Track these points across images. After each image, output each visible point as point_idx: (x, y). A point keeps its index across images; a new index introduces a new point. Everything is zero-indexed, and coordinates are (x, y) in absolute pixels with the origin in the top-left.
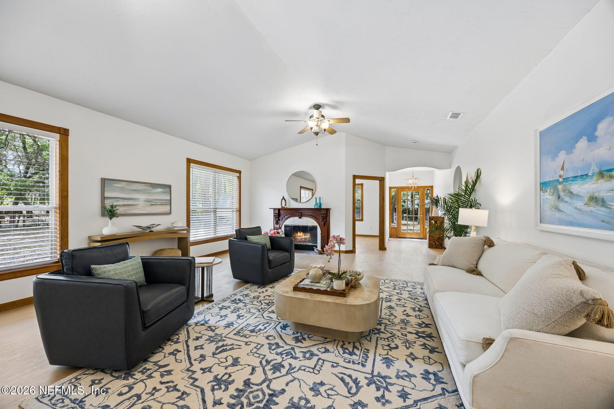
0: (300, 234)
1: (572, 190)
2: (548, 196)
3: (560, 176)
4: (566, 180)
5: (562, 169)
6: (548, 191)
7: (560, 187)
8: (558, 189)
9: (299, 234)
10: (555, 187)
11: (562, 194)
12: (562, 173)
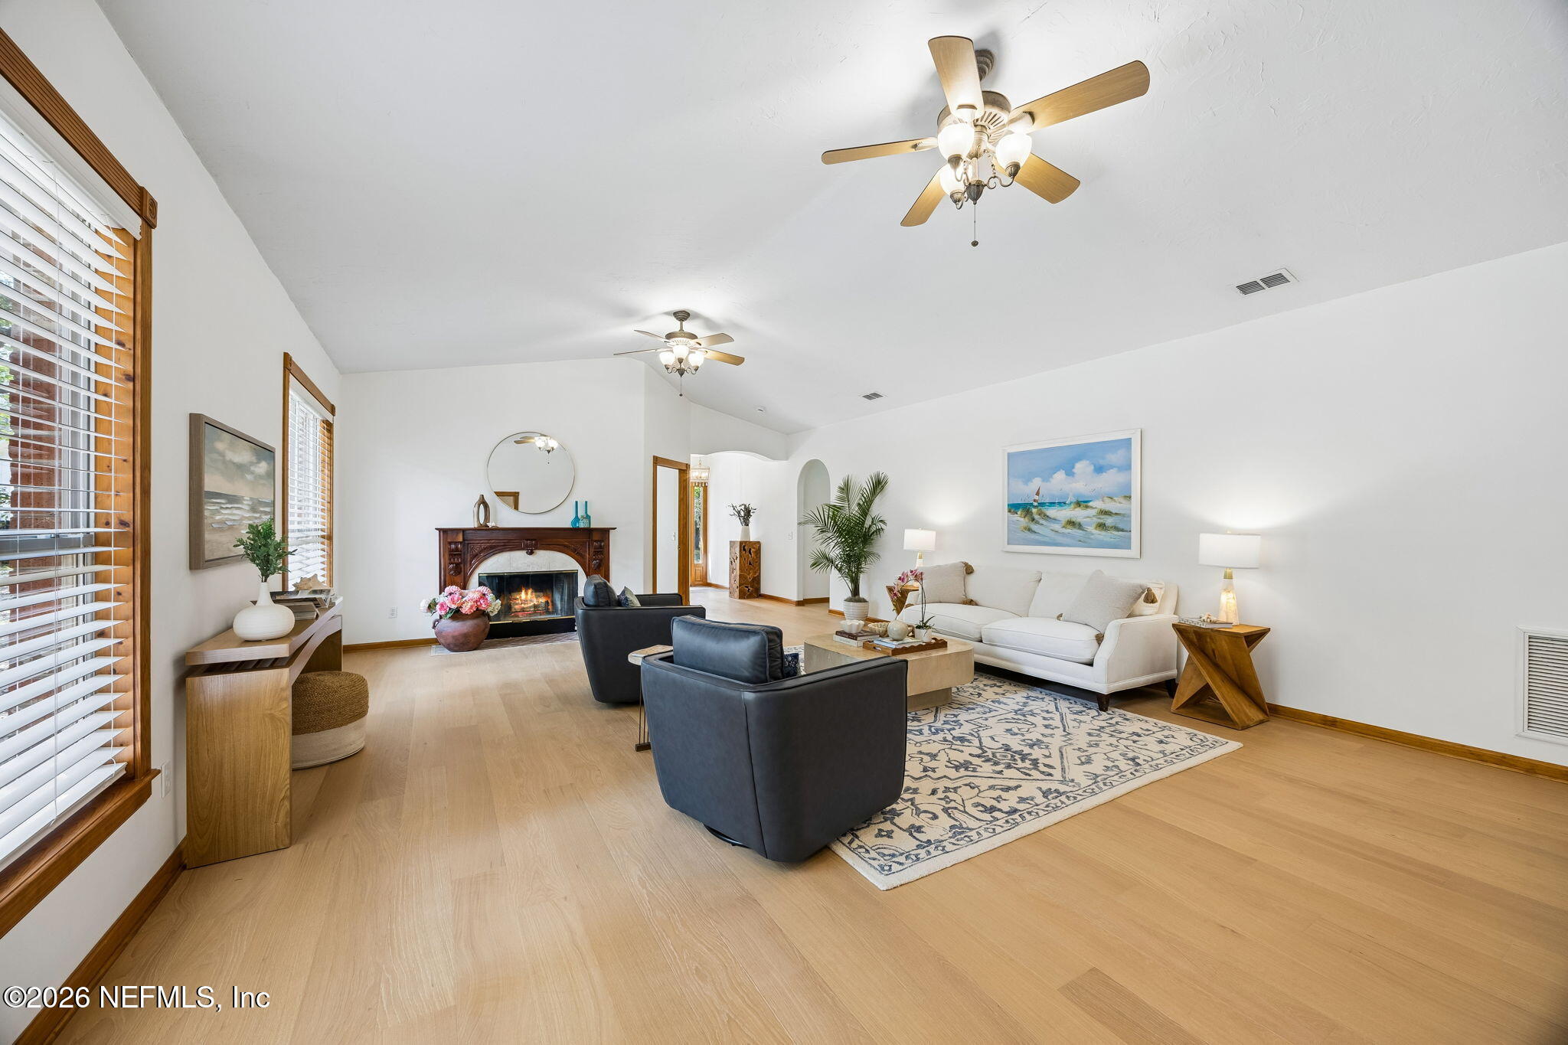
0: (527, 594)
1: (1048, 514)
2: (1019, 519)
3: (1035, 501)
4: (1042, 504)
5: (1038, 494)
6: (1019, 513)
7: (1034, 510)
8: (1031, 512)
9: (523, 595)
10: (1028, 510)
11: (1036, 517)
12: (1037, 497)
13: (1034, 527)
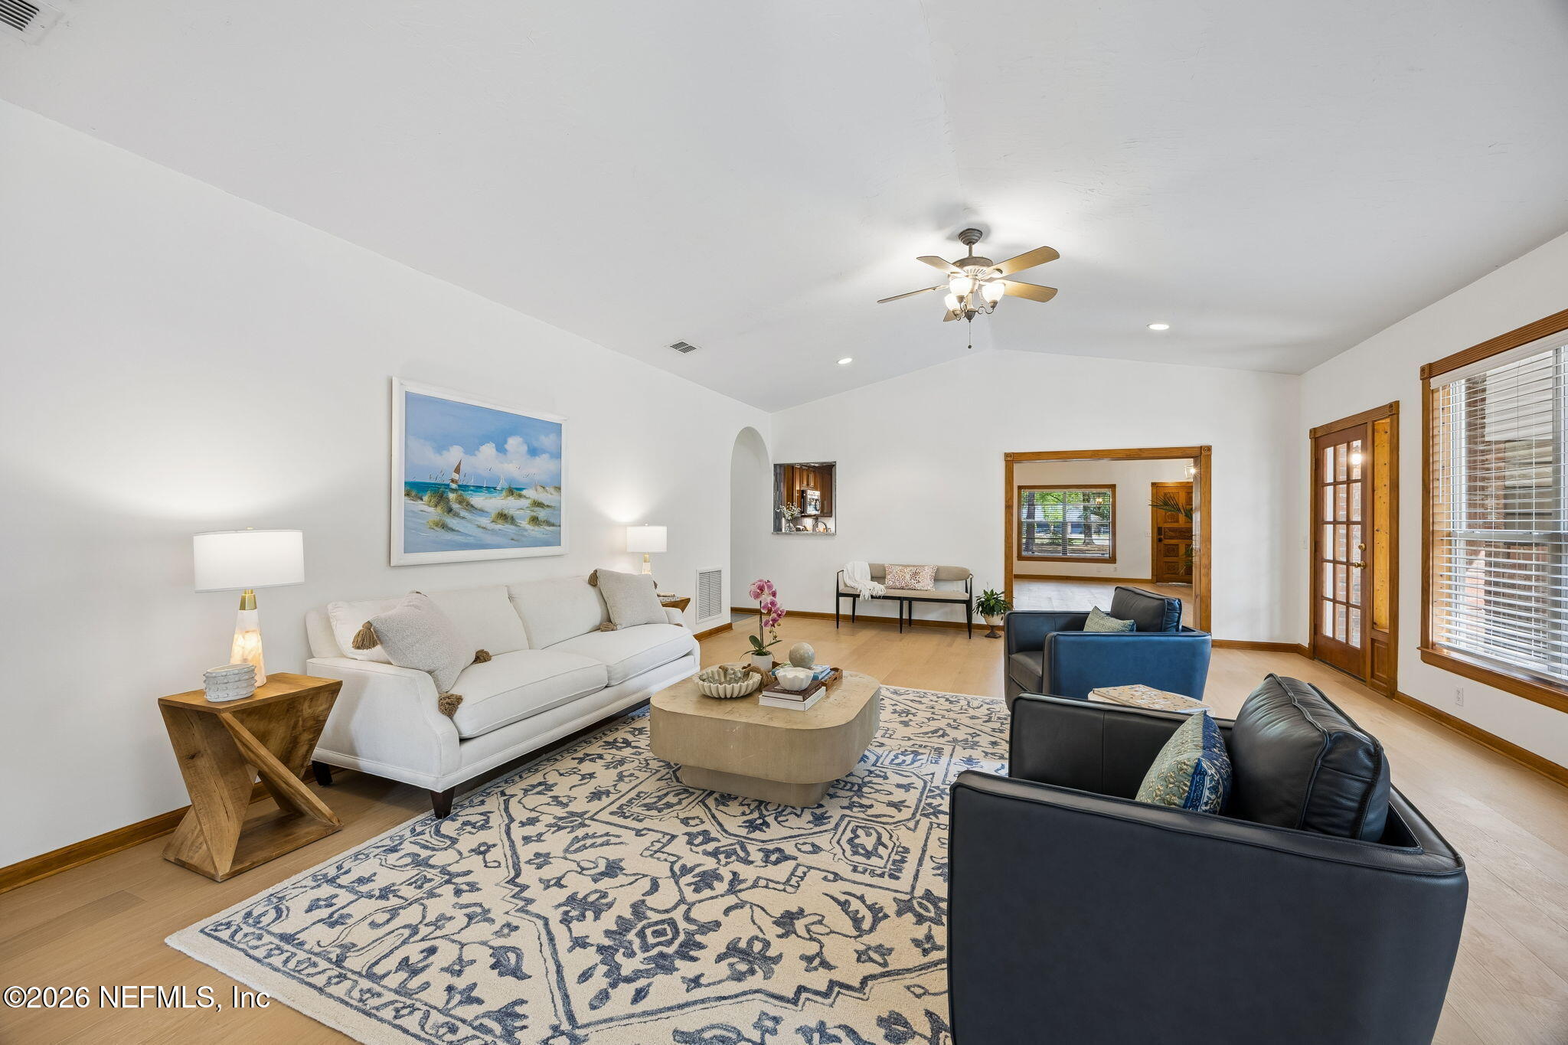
13: (452, 522)
